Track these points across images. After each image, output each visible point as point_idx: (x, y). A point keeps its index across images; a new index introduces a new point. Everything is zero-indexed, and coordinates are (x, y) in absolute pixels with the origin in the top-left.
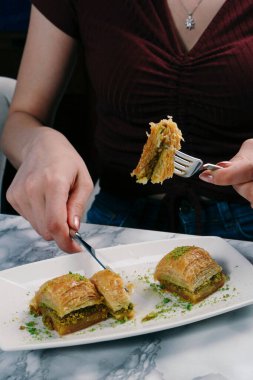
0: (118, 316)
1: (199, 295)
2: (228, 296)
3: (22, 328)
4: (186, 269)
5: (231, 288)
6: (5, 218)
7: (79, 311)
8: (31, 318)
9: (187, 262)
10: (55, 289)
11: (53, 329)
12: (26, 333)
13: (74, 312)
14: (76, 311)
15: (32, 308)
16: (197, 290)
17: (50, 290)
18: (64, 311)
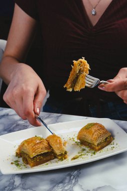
0: (60, 157)
1: (99, 147)
2: (114, 147)
3: (12, 163)
4: (93, 134)
5: (115, 144)
6: (2, 110)
7: (40, 155)
8: (17, 159)
9: (93, 131)
10: (28, 144)
11: (27, 164)
12: (14, 166)
13: (38, 156)
14: (39, 155)
15: (17, 153)
16: (98, 145)
17: (26, 145)
18: (33, 155)
